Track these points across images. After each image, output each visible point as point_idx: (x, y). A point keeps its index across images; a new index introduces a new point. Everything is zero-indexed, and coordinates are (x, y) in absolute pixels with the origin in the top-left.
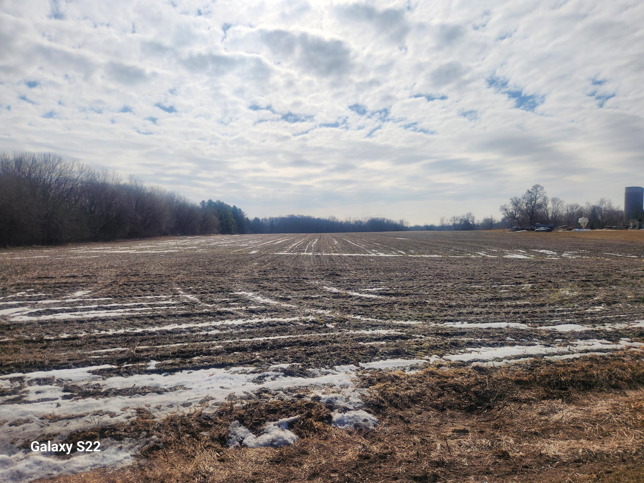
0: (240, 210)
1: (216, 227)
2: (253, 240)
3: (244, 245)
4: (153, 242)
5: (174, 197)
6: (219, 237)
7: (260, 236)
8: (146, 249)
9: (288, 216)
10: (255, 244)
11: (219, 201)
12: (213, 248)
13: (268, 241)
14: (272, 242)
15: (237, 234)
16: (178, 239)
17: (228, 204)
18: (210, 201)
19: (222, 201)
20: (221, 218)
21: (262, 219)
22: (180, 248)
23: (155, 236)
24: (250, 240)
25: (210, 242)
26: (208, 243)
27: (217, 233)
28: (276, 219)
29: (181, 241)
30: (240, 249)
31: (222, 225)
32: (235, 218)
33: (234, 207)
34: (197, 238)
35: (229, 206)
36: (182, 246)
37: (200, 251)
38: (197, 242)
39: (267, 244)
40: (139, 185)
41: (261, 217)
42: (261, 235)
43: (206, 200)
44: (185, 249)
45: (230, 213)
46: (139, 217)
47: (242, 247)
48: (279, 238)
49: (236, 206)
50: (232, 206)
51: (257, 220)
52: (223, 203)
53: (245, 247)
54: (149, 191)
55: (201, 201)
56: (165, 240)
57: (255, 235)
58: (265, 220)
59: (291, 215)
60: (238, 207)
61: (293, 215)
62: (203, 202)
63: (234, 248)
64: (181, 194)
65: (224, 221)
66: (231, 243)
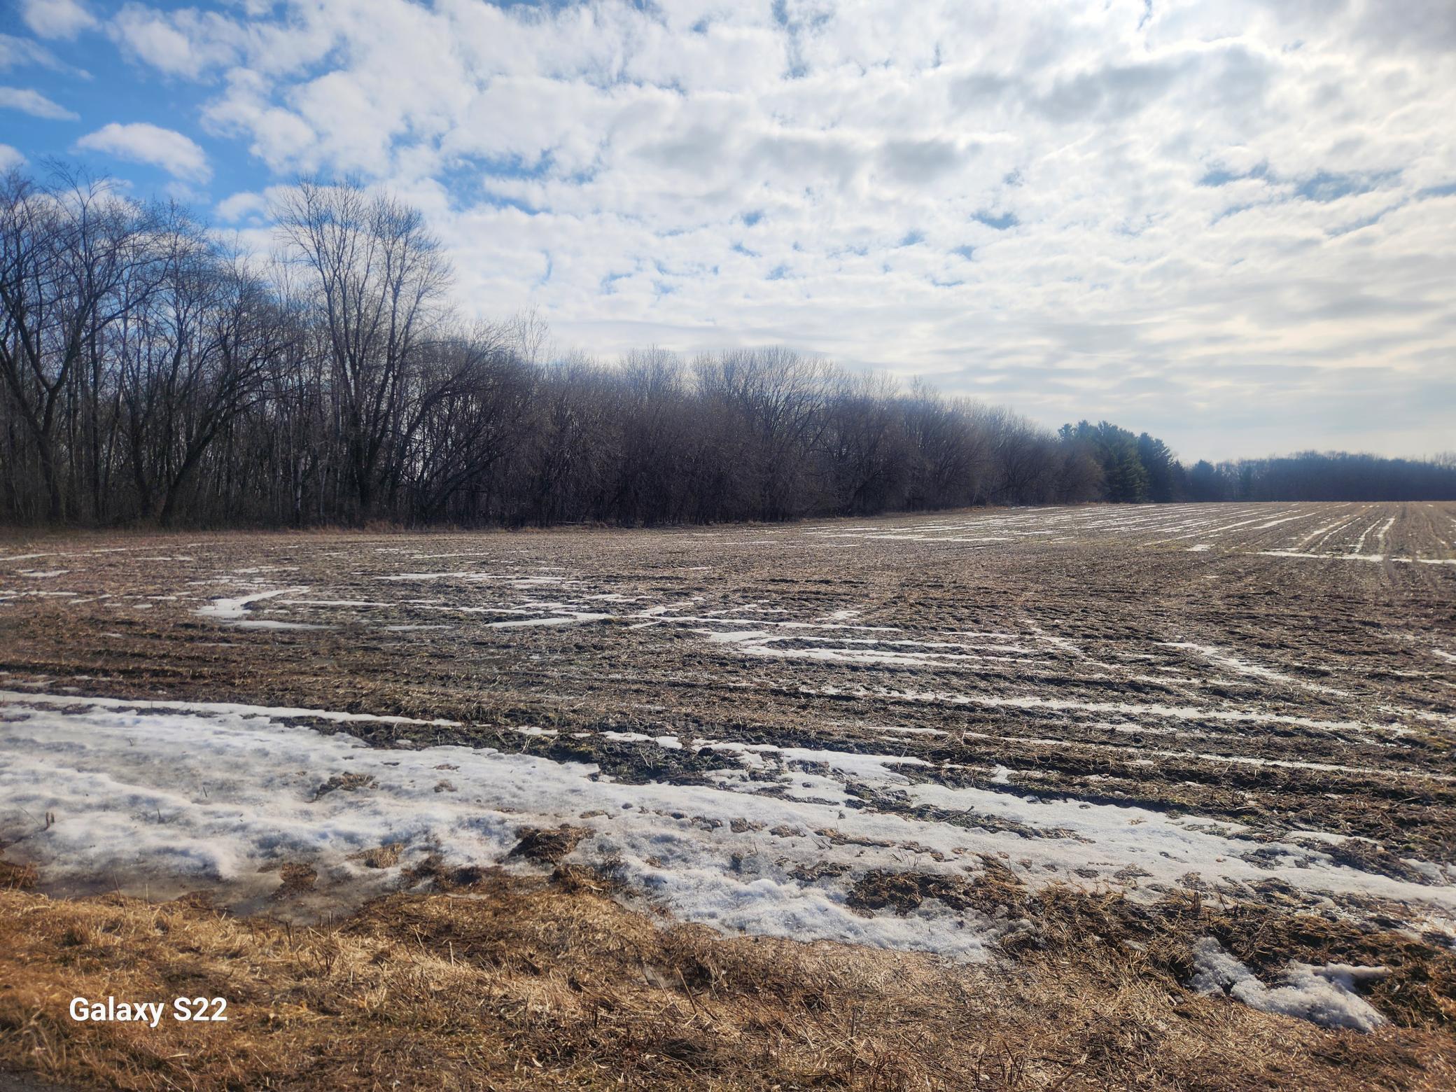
0: (1159, 442)
1: (1095, 485)
2: (1193, 517)
3: (1170, 530)
4: (956, 519)
5: (1001, 419)
6: (1103, 509)
7: (1213, 508)
8: (944, 534)
9: (1298, 454)
10: (1200, 527)
11: (1105, 423)
12: (1091, 534)
13: (1238, 520)
14: (1250, 525)
15: (1149, 502)
16: (1008, 513)
17: (1129, 429)
18: (1084, 425)
19: (1112, 422)
20: (1108, 465)
21: (1220, 465)
22: (1015, 533)
23: (958, 506)
24: (1187, 518)
25: (1084, 521)
26: (1078, 523)
27: (1098, 501)
28: (1261, 464)
29: (1015, 518)
30: (1161, 538)
31: (1110, 480)
32: (1144, 463)
33: (1144, 436)
34: (1051, 512)
35: (1132, 435)
36: (1018, 529)
37: (1061, 541)
38: (1050, 521)
39: (1235, 528)
40: (930, 397)
41: (1214, 461)
42: (1215, 504)
43: (1074, 424)
44: (1027, 537)
45: (1134, 452)
46: (930, 467)
47: (1168, 536)
48: (1269, 514)
49: (1150, 434)
50: (1138, 434)
51: (1203, 466)
52: (1115, 427)
53: (1174, 534)
54: (950, 410)
55: (1061, 426)
56: (980, 515)
57: (1198, 504)
58: (1228, 466)
59: (1306, 454)
60: (1154, 435)
61: (1313, 453)
62: (1067, 427)
63: (1144, 537)
64: (1018, 413)
65: (1117, 470)
66: (1137, 525)
